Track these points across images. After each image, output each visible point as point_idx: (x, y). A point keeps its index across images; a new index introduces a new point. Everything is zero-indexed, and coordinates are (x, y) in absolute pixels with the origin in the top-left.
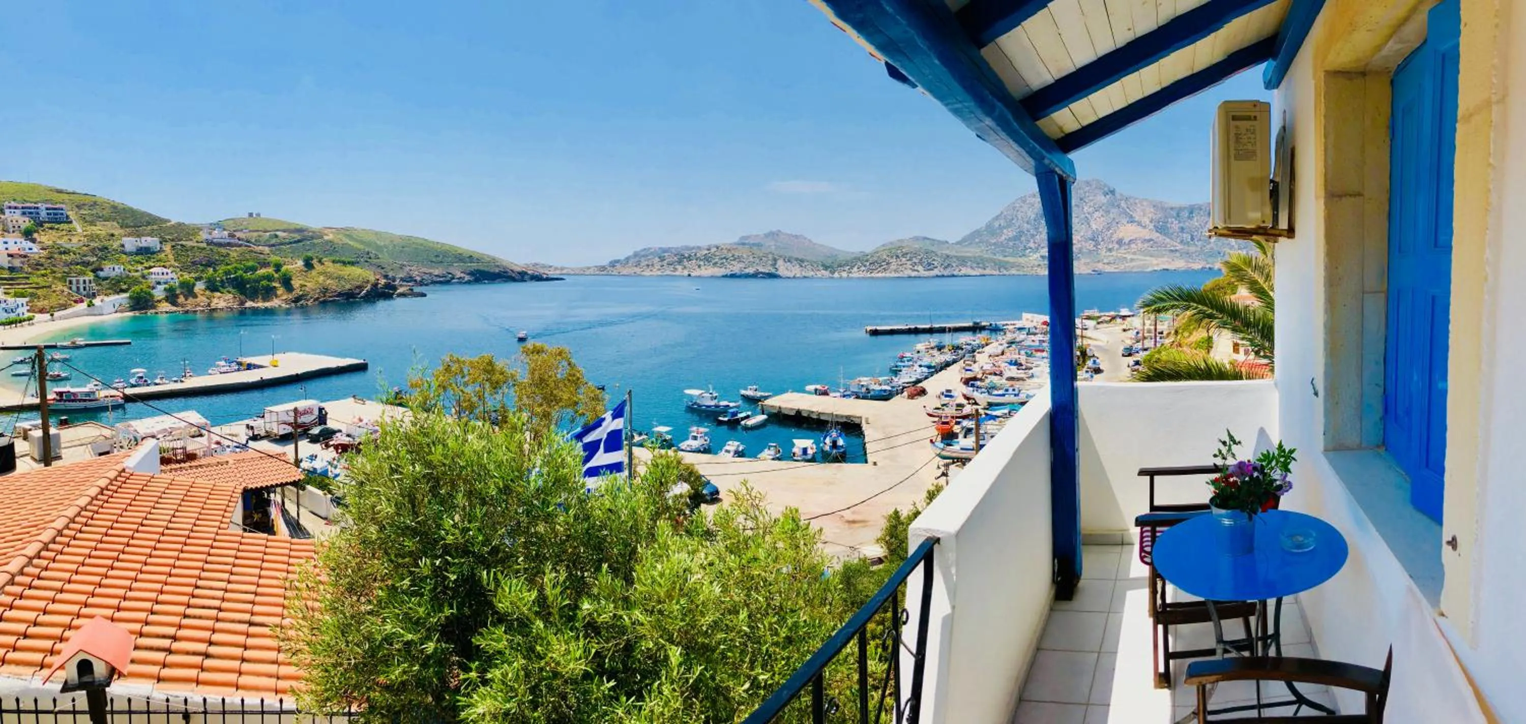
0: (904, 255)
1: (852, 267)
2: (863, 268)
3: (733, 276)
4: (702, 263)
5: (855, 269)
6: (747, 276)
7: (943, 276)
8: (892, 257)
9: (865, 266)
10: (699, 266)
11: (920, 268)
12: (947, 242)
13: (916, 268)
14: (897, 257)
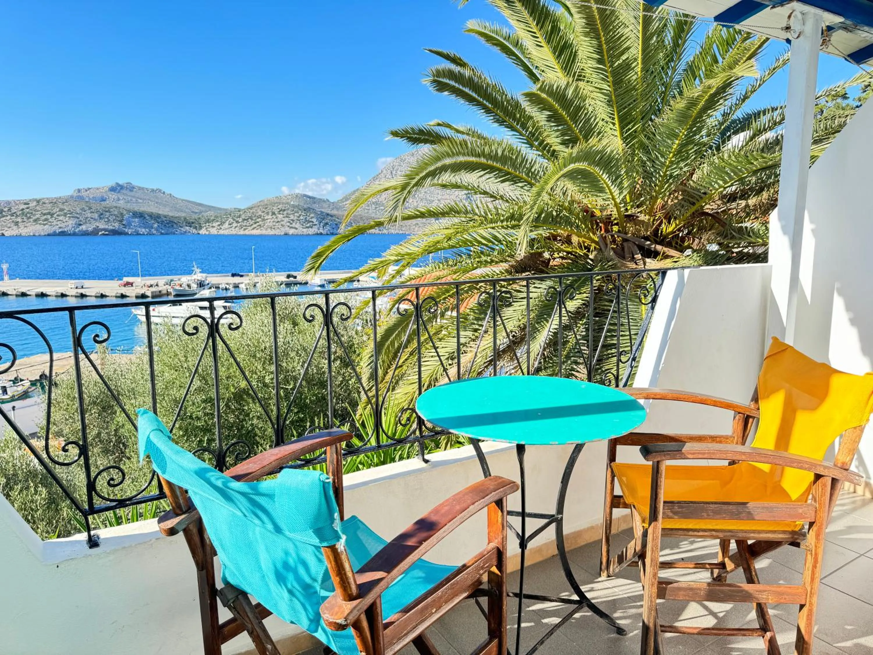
0: (281, 211)
1: (222, 223)
2: (235, 225)
3: (63, 234)
4: (19, 219)
5: (226, 225)
6: (86, 234)
7: (321, 234)
8: (268, 213)
9: (237, 222)
10: (17, 223)
11: (298, 225)
12: (328, 200)
13: (294, 225)
14: (273, 213)
